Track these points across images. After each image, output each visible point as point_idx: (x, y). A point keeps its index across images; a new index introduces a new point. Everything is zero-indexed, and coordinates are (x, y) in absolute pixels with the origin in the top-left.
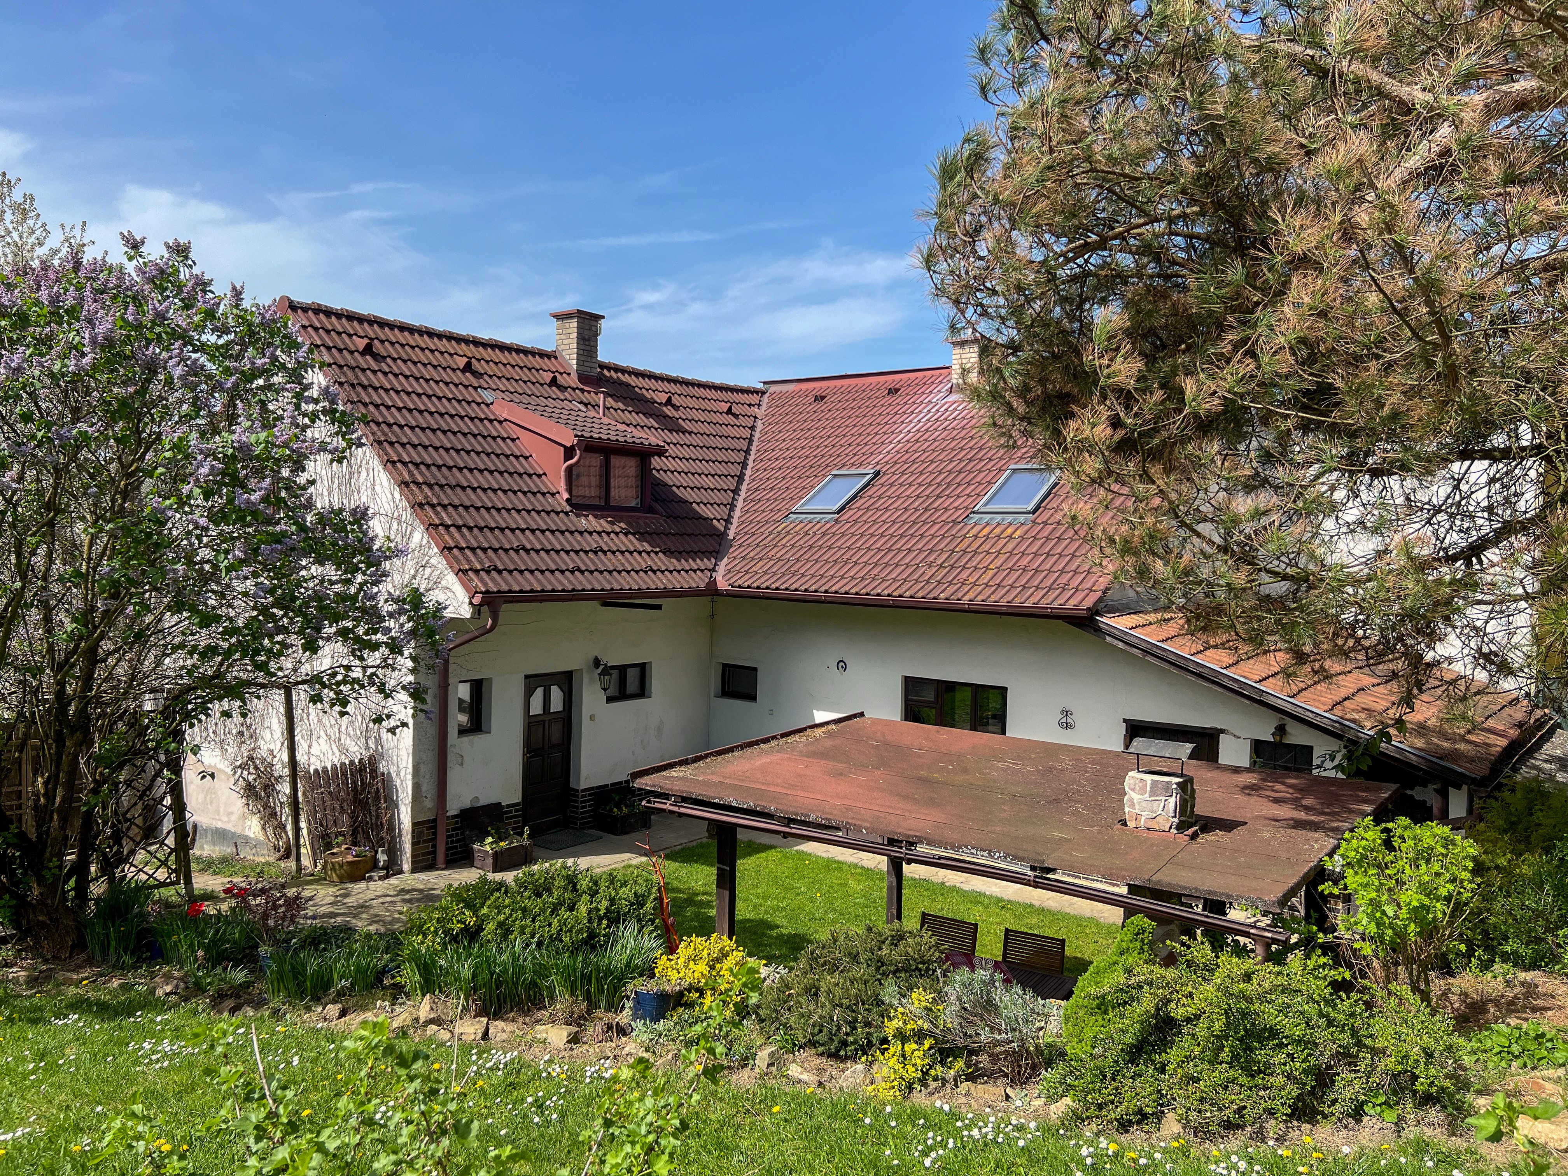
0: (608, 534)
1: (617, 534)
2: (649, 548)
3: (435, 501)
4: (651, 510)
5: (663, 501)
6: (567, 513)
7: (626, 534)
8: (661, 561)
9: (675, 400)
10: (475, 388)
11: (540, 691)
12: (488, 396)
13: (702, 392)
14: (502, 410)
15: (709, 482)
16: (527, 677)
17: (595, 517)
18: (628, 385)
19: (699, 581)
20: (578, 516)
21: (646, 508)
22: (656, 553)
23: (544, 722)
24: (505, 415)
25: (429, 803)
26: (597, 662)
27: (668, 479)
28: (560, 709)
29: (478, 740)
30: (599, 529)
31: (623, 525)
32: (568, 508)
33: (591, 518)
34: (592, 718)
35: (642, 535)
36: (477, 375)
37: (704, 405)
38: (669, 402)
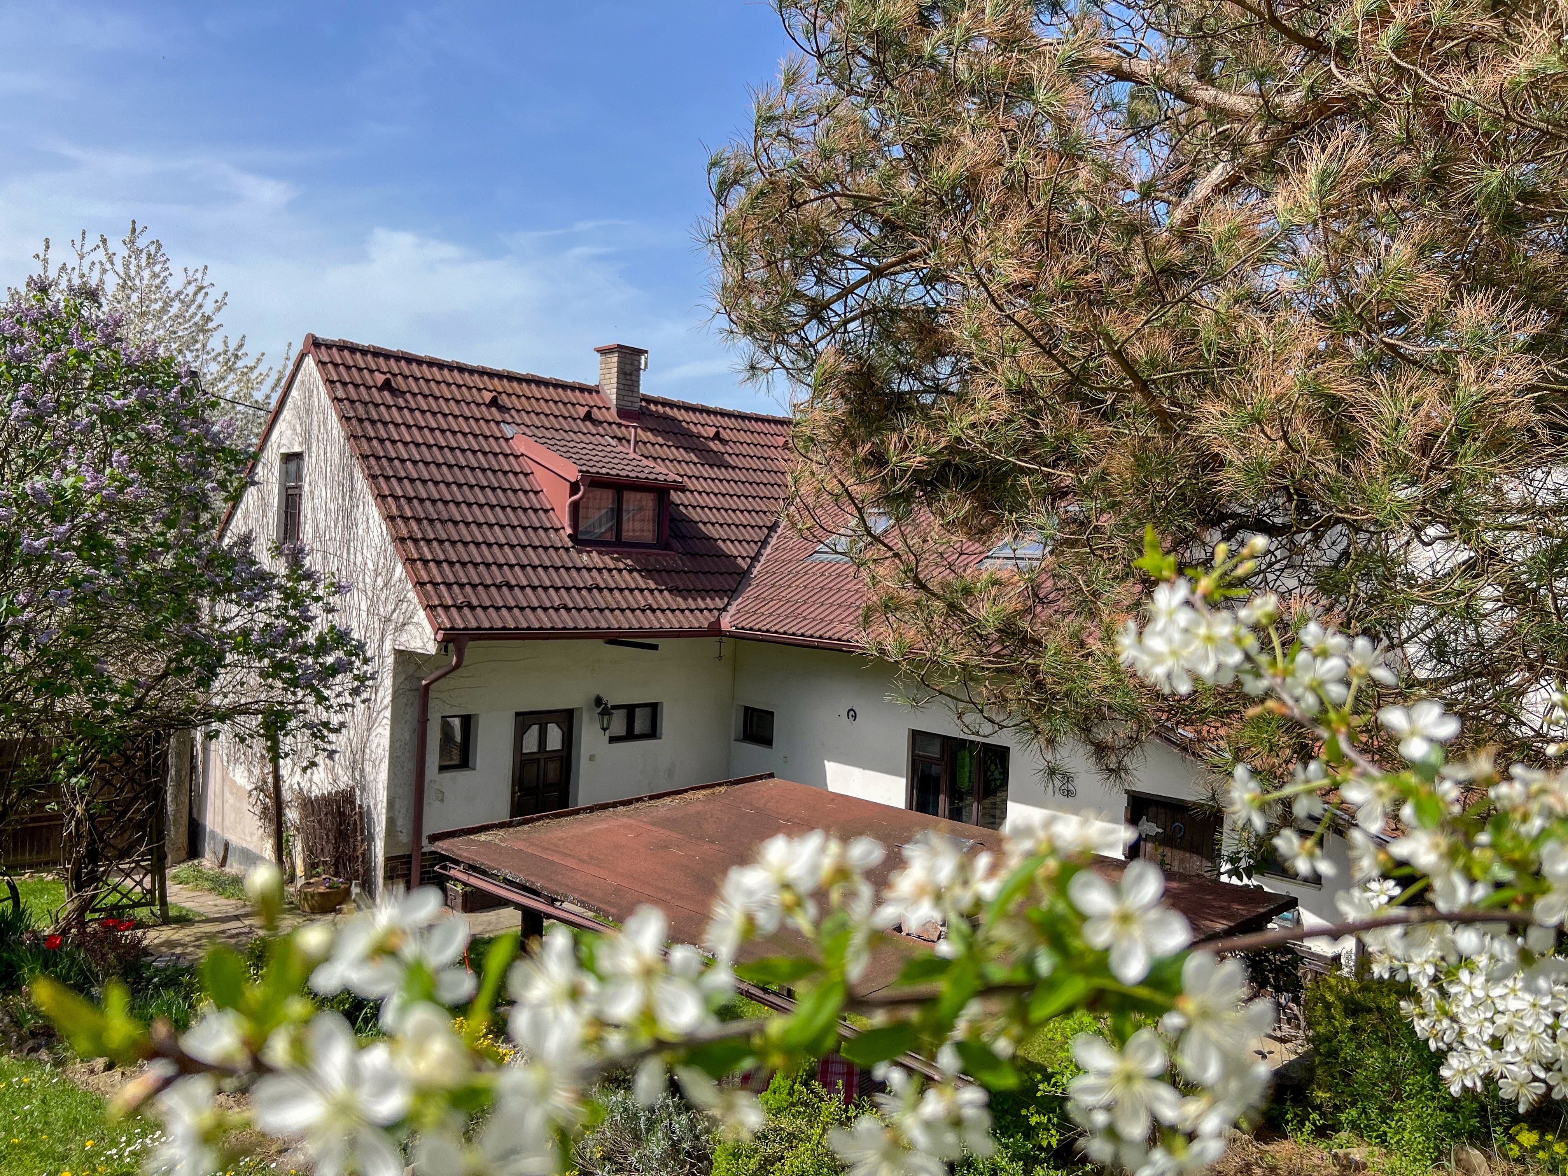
0: (610, 570)
1: (620, 571)
2: (652, 585)
3: (419, 536)
4: (667, 547)
5: (684, 537)
6: (567, 550)
7: (630, 572)
8: (665, 599)
9: (724, 434)
10: (498, 423)
11: (535, 729)
12: (508, 431)
13: (759, 426)
14: (520, 445)
15: (743, 519)
16: (518, 714)
17: (600, 553)
18: (674, 419)
19: (702, 621)
20: (579, 552)
21: (662, 544)
22: (661, 591)
23: (539, 760)
24: (522, 450)
25: (404, 838)
26: (598, 701)
27: (694, 515)
28: (559, 747)
29: (461, 777)
30: (601, 565)
31: (629, 562)
32: (570, 544)
33: (594, 554)
34: (592, 758)
35: (648, 572)
36: (502, 409)
37: (757, 439)
38: (717, 436)
